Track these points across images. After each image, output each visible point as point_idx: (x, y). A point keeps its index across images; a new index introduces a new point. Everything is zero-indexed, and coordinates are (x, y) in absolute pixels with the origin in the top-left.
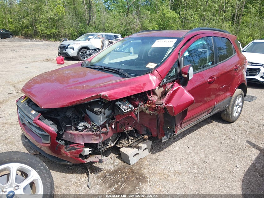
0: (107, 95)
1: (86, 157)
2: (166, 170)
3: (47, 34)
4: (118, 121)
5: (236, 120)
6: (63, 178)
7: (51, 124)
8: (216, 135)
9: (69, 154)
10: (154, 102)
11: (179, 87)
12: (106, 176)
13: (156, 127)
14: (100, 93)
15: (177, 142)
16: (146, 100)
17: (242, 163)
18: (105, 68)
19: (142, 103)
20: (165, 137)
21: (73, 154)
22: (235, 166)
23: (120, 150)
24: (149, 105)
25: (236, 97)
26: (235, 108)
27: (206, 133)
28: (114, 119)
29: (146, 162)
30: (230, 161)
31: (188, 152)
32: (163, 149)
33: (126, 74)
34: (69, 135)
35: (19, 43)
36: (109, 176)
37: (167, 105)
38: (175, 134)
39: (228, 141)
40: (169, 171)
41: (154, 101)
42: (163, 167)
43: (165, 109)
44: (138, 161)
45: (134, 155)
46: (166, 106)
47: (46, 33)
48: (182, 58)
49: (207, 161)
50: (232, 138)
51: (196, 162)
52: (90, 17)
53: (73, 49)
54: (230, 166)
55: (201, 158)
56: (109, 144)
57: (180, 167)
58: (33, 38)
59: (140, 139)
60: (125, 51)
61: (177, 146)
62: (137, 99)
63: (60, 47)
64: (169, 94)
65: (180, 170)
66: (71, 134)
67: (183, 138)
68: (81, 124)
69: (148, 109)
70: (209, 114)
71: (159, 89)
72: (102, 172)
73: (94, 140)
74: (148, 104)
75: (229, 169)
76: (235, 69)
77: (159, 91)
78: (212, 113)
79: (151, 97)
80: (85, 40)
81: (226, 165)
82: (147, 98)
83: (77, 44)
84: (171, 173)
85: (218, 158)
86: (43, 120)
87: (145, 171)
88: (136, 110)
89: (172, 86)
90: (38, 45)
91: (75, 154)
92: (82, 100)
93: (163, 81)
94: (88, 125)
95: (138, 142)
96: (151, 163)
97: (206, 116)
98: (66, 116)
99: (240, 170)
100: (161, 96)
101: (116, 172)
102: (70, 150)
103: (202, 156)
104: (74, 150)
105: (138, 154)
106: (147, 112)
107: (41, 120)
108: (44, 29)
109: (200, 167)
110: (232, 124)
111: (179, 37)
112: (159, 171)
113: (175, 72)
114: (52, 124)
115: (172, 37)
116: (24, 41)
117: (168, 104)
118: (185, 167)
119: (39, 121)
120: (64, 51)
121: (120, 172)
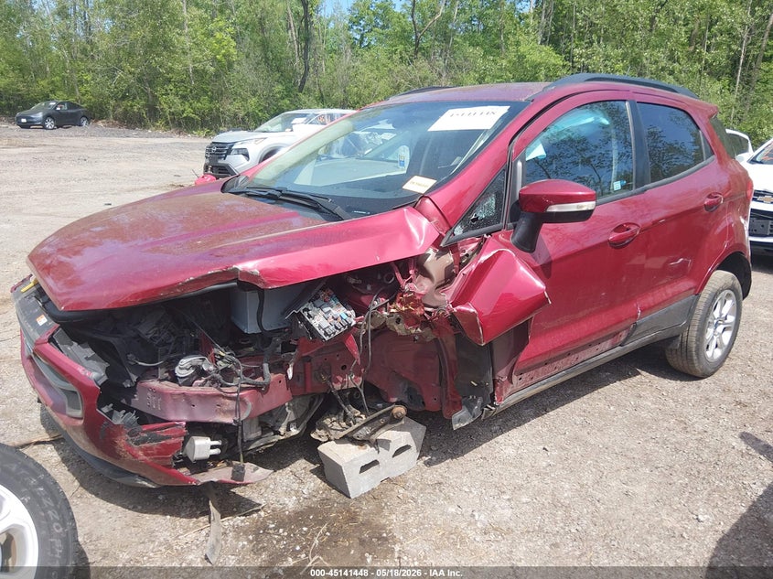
0: (257, 271)
1: (202, 465)
2: (461, 518)
3: (185, 115)
4: (304, 355)
5: (716, 370)
6: (133, 529)
7: (87, 359)
8: (644, 414)
9: (140, 453)
10: (418, 297)
11: (499, 253)
12: (266, 528)
13: (437, 382)
14: (235, 264)
15: (514, 433)
16: (393, 292)
17: (717, 506)
18: (283, 195)
19: (383, 301)
20: (463, 413)
21: (153, 454)
22: (691, 516)
23: (320, 448)
24: (404, 308)
25: (715, 295)
26: (710, 331)
27: (612, 408)
28: (293, 348)
29: (401, 491)
30: (677, 499)
31: (544, 464)
32: (463, 453)
33: (339, 210)
34: (149, 394)
35: (104, 141)
36: (274, 529)
37: (459, 307)
38: (495, 406)
39: (681, 437)
40: (470, 524)
41: (420, 295)
42: (452, 509)
43: (453, 320)
44: (376, 486)
45: (364, 468)
46: (455, 310)
47: (183, 112)
48: (520, 164)
49: (600, 496)
50: (696, 425)
51: (565, 498)
52: (307, 68)
53: (247, 155)
54: (676, 514)
55: (582, 486)
56: (282, 430)
57: (508, 513)
58: (145, 127)
59: (380, 416)
60: (390, 158)
61: (509, 444)
62: (369, 288)
63: (209, 150)
64: (465, 272)
65: (506, 522)
66: (154, 391)
67: (534, 421)
68: (185, 362)
69: (402, 319)
70: (619, 348)
71: (438, 256)
72: (255, 515)
73: (225, 413)
74: (402, 303)
75: (670, 525)
76: (709, 207)
77: (437, 264)
78: (631, 346)
79: (411, 281)
80: (283, 130)
81: (663, 513)
82: (397, 284)
83: (257, 140)
84: (475, 530)
85: (640, 489)
86: (62, 344)
87: (393, 520)
88: (360, 320)
89: (479, 250)
90: (156, 145)
91: (159, 453)
92: (179, 287)
93: (450, 232)
94: (207, 366)
95: (375, 424)
96: (418, 495)
97: (605, 351)
98: (138, 337)
99: (707, 530)
100: (446, 279)
101: (299, 518)
102: (144, 442)
103: (588, 478)
104: (155, 441)
105: (375, 463)
106: (400, 329)
107: (56, 344)
108: (177, 100)
109: (575, 516)
110: (702, 381)
111: (517, 100)
112: (439, 523)
113: (493, 206)
114: (92, 358)
115: (495, 98)
116: (119, 136)
117: (463, 303)
118: (524, 514)
119: (49, 347)
120: (221, 162)
121: (314, 519)
